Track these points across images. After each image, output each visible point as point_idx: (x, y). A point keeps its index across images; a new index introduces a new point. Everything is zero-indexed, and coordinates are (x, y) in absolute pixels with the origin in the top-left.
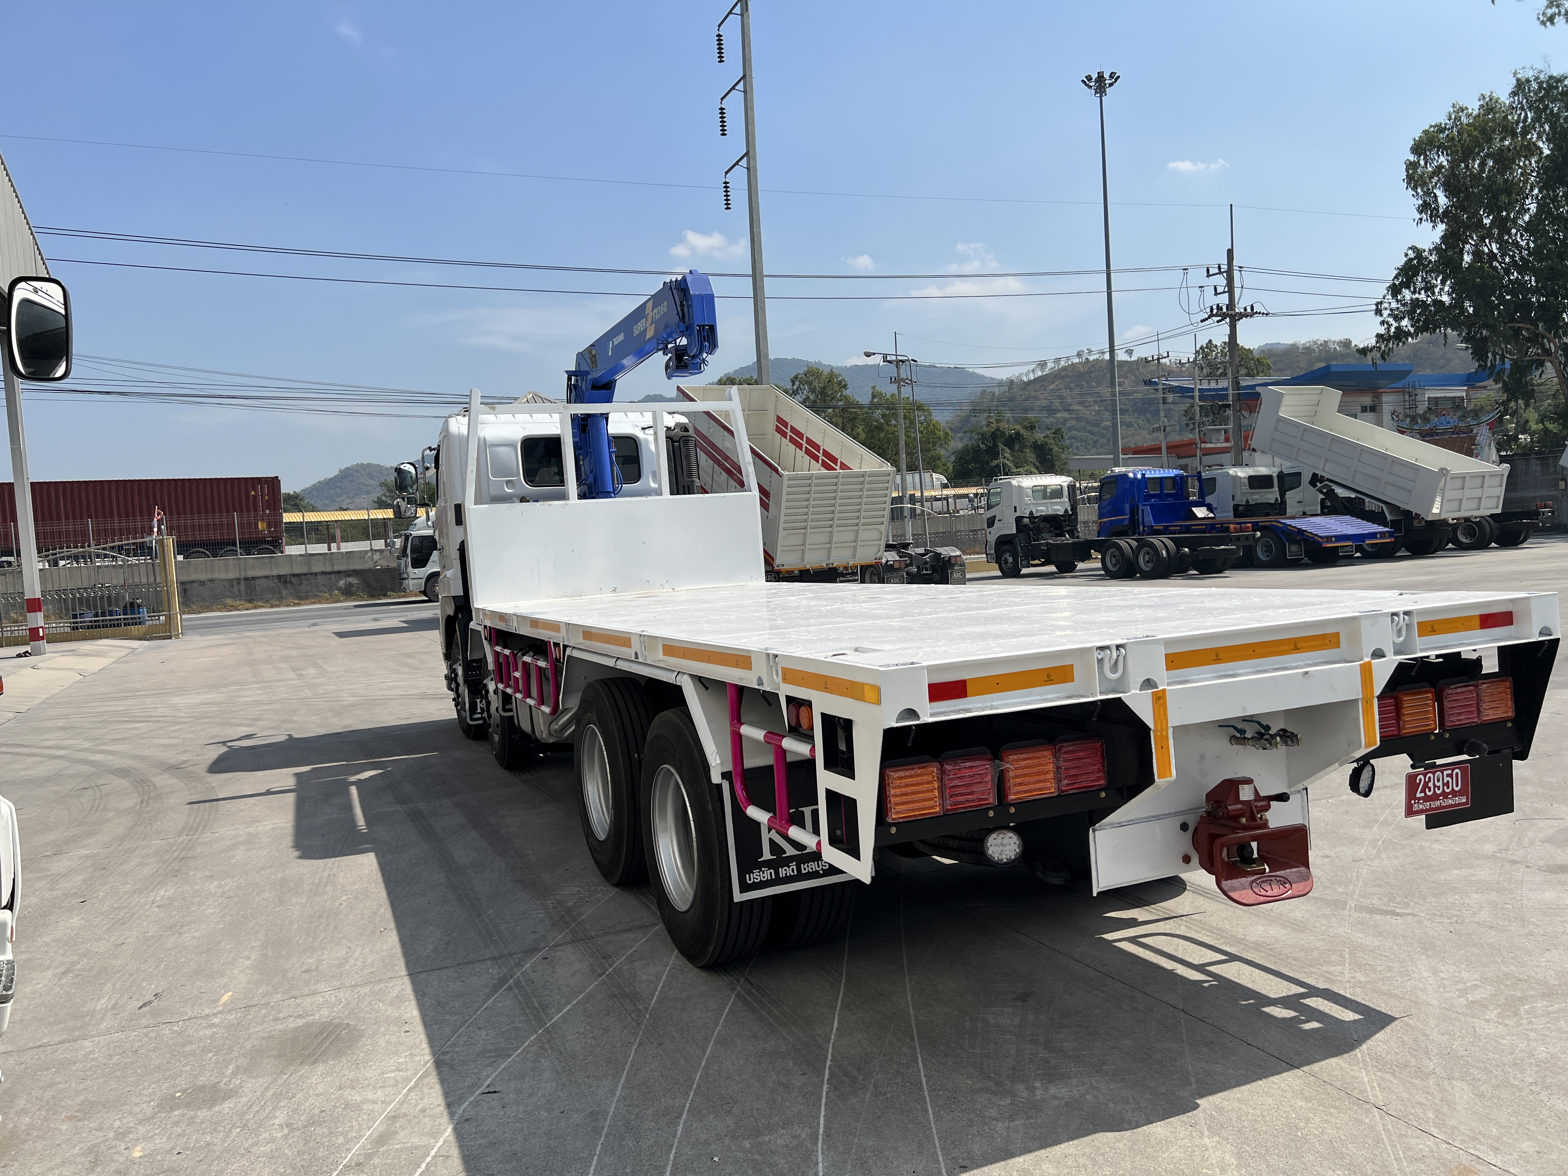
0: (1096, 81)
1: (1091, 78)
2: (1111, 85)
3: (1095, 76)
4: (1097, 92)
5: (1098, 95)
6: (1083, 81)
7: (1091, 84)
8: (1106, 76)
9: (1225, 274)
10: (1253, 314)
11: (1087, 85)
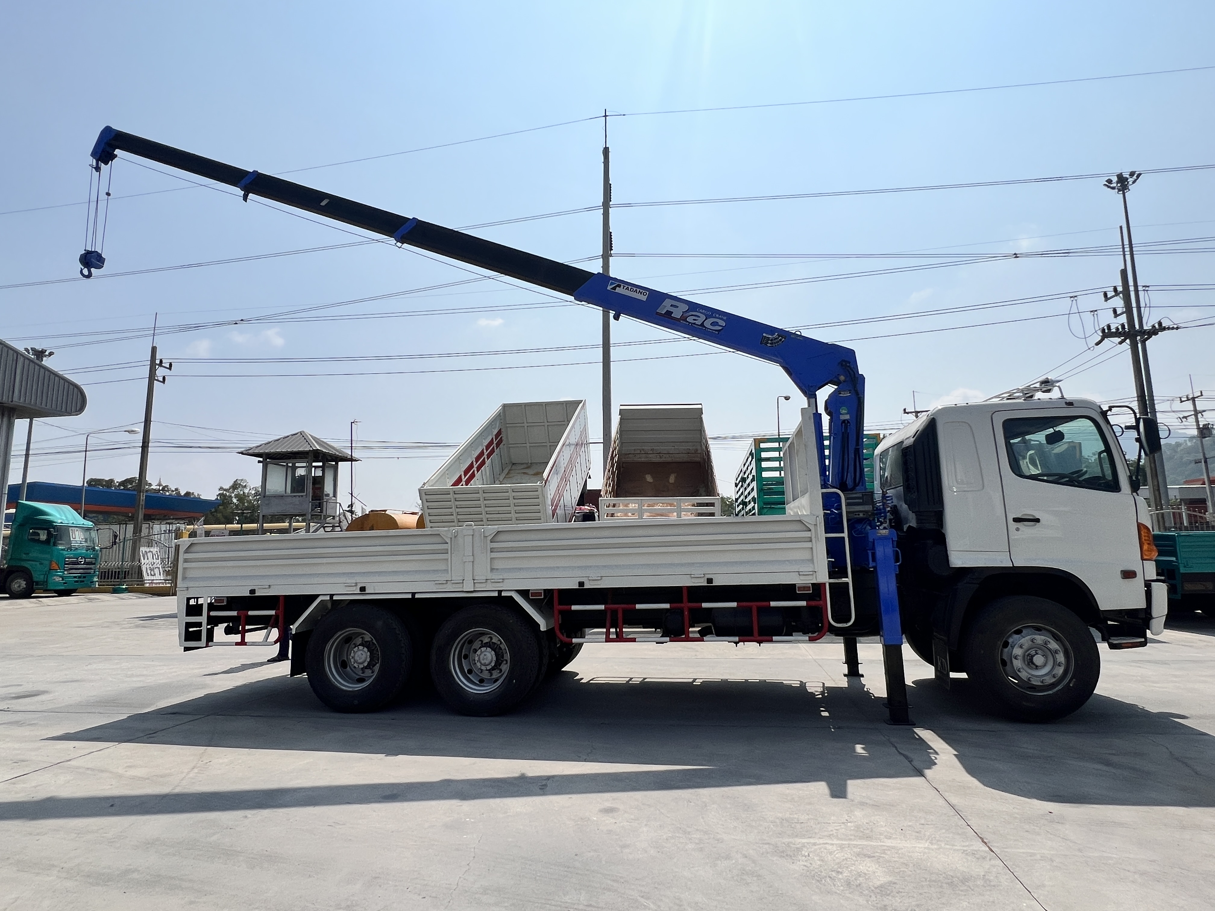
0: (1117, 183)
1: (1112, 181)
2: (1134, 182)
3: (1115, 179)
4: (1119, 190)
5: (1121, 192)
6: (1105, 185)
7: (1112, 186)
8: (1126, 175)
9: (1121, 295)
10: (1162, 328)
11: (1109, 187)
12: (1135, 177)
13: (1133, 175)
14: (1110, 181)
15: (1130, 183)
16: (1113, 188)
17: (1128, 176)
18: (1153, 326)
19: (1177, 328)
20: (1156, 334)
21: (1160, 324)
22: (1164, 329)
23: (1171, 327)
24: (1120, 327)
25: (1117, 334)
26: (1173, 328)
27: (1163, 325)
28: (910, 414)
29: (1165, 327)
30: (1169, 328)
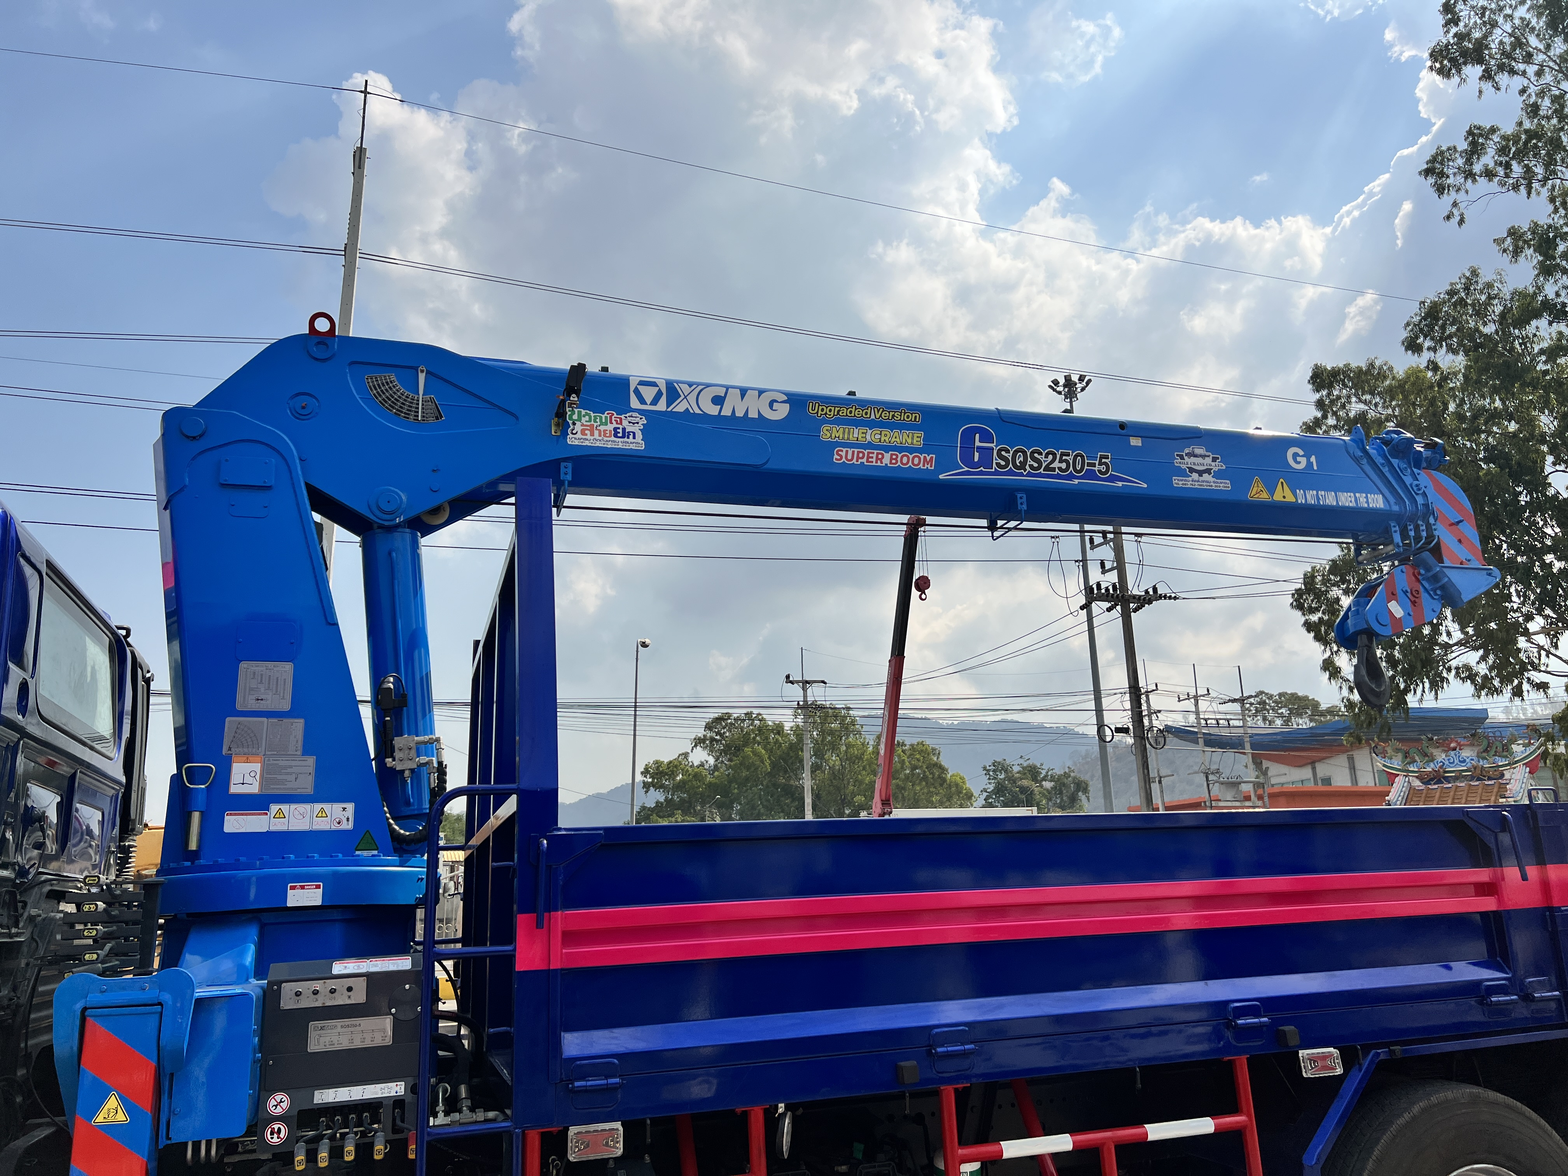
0: (1065, 386)
1: (1059, 383)
2: (1083, 389)
3: (1062, 381)
4: (1066, 397)
5: (1068, 400)
6: (1050, 387)
7: (1058, 389)
8: (1075, 378)
9: (1111, 544)
10: (1157, 596)
11: (1054, 390)
12: (1084, 383)
13: (1083, 381)
14: (1056, 382)
15: (1079, 390)
16: (1060, 393)
17: (1077, 382)
18: (1147, 592)
19: (1175, 598)
20: (1150, 602)
21: (1155, 589)
22: (1160, 597)
23: (1168, 595)
24: (1111, 588)
25: (1106, 597)
26: (1170, 598)
27: (1159, 592)
28: (796, 685)
29: (1161, 595)
30: (1165, 597)
